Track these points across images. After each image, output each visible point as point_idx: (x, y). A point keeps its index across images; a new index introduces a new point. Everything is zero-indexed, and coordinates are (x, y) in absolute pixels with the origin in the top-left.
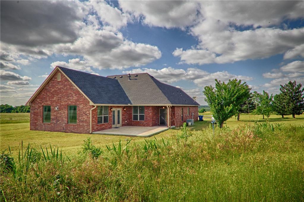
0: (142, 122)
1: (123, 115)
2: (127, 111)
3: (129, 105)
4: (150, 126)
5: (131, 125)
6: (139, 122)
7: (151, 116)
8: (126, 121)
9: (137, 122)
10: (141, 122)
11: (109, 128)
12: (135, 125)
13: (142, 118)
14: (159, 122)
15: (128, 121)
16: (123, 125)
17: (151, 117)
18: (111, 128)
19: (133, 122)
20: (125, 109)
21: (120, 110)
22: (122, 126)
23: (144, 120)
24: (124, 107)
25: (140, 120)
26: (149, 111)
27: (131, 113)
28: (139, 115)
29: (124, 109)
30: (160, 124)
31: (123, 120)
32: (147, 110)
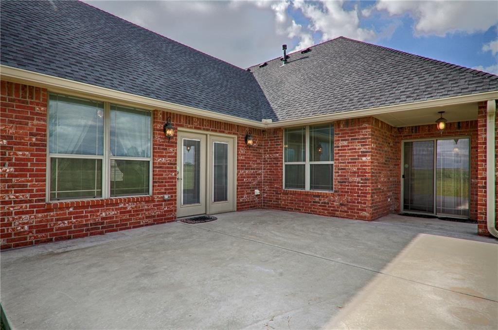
0: (326, 196)
1: (241, 165)
2: (262, 151)
3: (267, 123)
4: (362, 218)
5: (277, 207)
6: (307, 194)
7: (368, 169)
8: (257, 192)
9: (301, 194)
10: (318, 196)
11: (150, 221)
12: (291, 210)
13: (322, 176)
14: (397, 199)
15: (267, 188)
16: (242, 207)
17: (368, 176)
18: (172, 220)
19: (286, 193)
20: (250, 142)
21: (231, 142)
22: (238, 210)
23: (332, 189)
24: (247, 133)
25: (311, 188)
26: (358, 146)
27: (276, 158)
28: (308, 164)
29: (246, 141)
30: (406, 207)
31: (242, 186)
32: (345, 143)
